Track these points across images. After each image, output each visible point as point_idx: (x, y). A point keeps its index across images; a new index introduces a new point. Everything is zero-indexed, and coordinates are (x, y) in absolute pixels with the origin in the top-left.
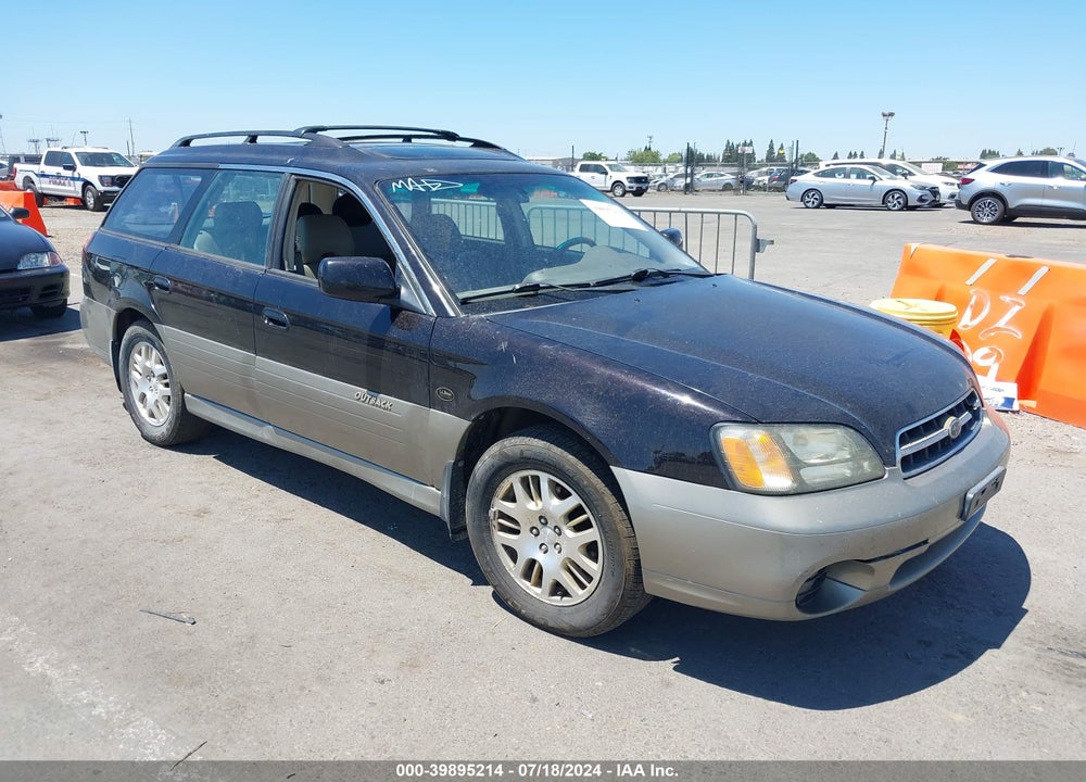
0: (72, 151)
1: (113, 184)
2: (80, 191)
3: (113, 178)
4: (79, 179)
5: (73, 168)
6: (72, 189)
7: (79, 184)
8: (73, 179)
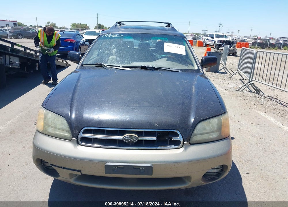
0: (214, 34)
1: (220, 42)
2: (213, 43)
3: (221, 41)
4: (214, 41)
5: (213, 38)
6: (212, 43)
7: (214, 42)
8: (213, 41)
